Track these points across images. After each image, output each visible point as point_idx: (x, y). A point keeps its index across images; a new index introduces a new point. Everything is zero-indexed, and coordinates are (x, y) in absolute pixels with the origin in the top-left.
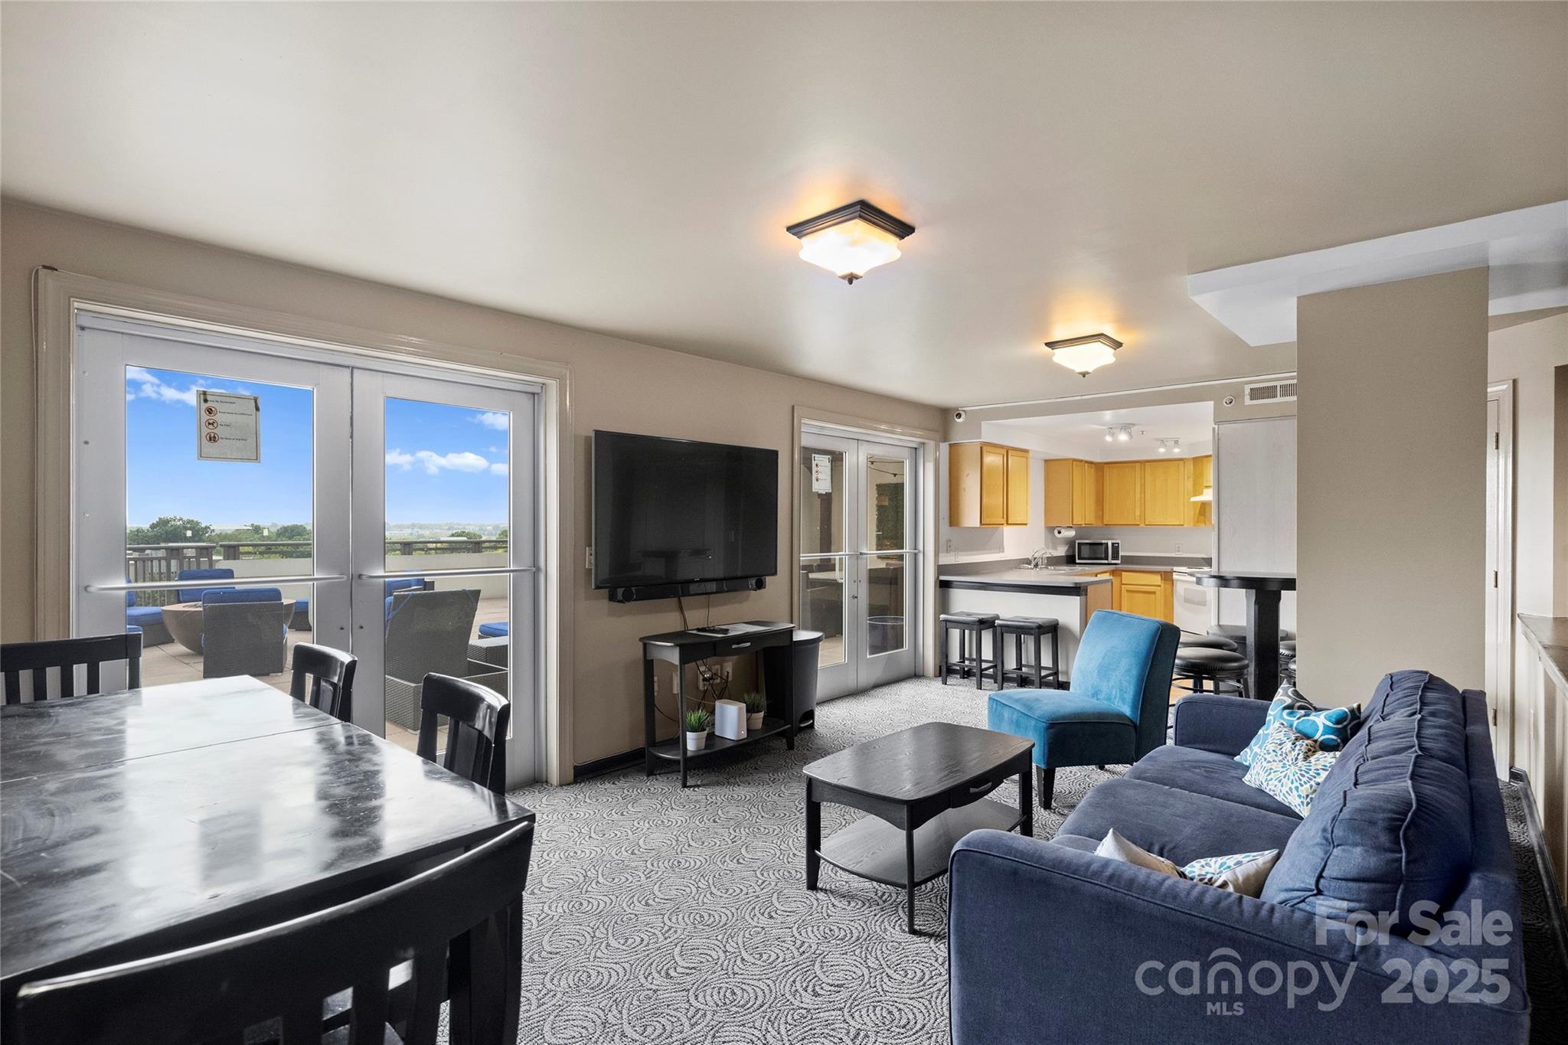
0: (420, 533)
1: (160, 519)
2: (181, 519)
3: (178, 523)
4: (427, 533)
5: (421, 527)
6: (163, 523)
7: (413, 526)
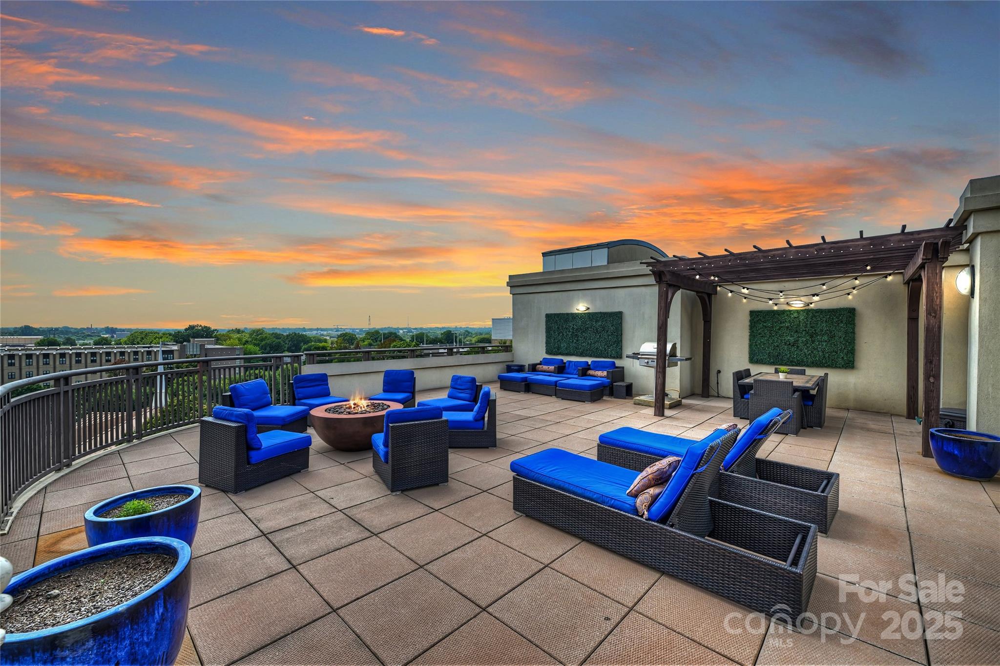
0: (322, 333)
1: (190, 325)
2: (201, 326)
3: (199, 328)
4: (325, 333)
5: (322, 330)
6: (191, 328)
7: (317, 329)
